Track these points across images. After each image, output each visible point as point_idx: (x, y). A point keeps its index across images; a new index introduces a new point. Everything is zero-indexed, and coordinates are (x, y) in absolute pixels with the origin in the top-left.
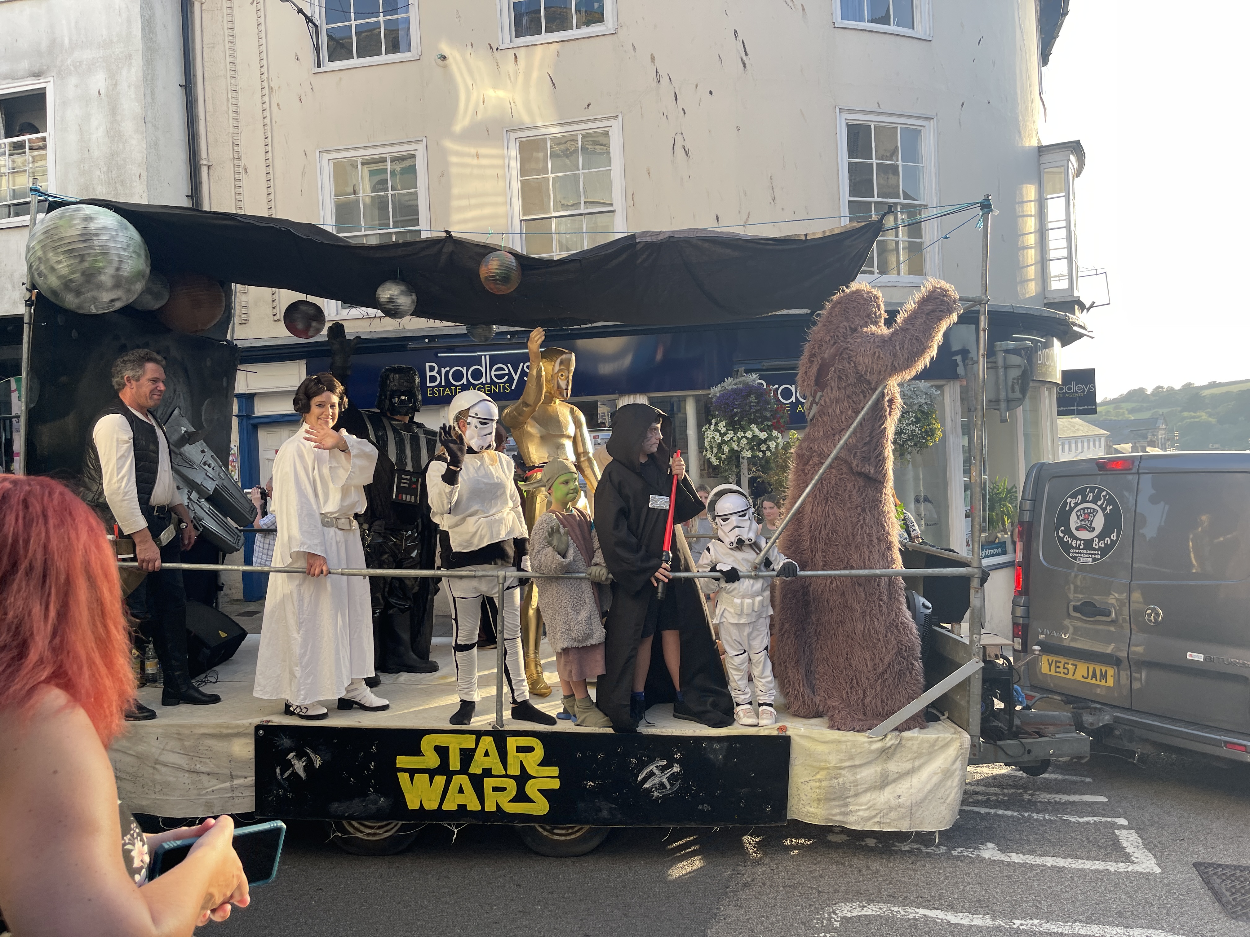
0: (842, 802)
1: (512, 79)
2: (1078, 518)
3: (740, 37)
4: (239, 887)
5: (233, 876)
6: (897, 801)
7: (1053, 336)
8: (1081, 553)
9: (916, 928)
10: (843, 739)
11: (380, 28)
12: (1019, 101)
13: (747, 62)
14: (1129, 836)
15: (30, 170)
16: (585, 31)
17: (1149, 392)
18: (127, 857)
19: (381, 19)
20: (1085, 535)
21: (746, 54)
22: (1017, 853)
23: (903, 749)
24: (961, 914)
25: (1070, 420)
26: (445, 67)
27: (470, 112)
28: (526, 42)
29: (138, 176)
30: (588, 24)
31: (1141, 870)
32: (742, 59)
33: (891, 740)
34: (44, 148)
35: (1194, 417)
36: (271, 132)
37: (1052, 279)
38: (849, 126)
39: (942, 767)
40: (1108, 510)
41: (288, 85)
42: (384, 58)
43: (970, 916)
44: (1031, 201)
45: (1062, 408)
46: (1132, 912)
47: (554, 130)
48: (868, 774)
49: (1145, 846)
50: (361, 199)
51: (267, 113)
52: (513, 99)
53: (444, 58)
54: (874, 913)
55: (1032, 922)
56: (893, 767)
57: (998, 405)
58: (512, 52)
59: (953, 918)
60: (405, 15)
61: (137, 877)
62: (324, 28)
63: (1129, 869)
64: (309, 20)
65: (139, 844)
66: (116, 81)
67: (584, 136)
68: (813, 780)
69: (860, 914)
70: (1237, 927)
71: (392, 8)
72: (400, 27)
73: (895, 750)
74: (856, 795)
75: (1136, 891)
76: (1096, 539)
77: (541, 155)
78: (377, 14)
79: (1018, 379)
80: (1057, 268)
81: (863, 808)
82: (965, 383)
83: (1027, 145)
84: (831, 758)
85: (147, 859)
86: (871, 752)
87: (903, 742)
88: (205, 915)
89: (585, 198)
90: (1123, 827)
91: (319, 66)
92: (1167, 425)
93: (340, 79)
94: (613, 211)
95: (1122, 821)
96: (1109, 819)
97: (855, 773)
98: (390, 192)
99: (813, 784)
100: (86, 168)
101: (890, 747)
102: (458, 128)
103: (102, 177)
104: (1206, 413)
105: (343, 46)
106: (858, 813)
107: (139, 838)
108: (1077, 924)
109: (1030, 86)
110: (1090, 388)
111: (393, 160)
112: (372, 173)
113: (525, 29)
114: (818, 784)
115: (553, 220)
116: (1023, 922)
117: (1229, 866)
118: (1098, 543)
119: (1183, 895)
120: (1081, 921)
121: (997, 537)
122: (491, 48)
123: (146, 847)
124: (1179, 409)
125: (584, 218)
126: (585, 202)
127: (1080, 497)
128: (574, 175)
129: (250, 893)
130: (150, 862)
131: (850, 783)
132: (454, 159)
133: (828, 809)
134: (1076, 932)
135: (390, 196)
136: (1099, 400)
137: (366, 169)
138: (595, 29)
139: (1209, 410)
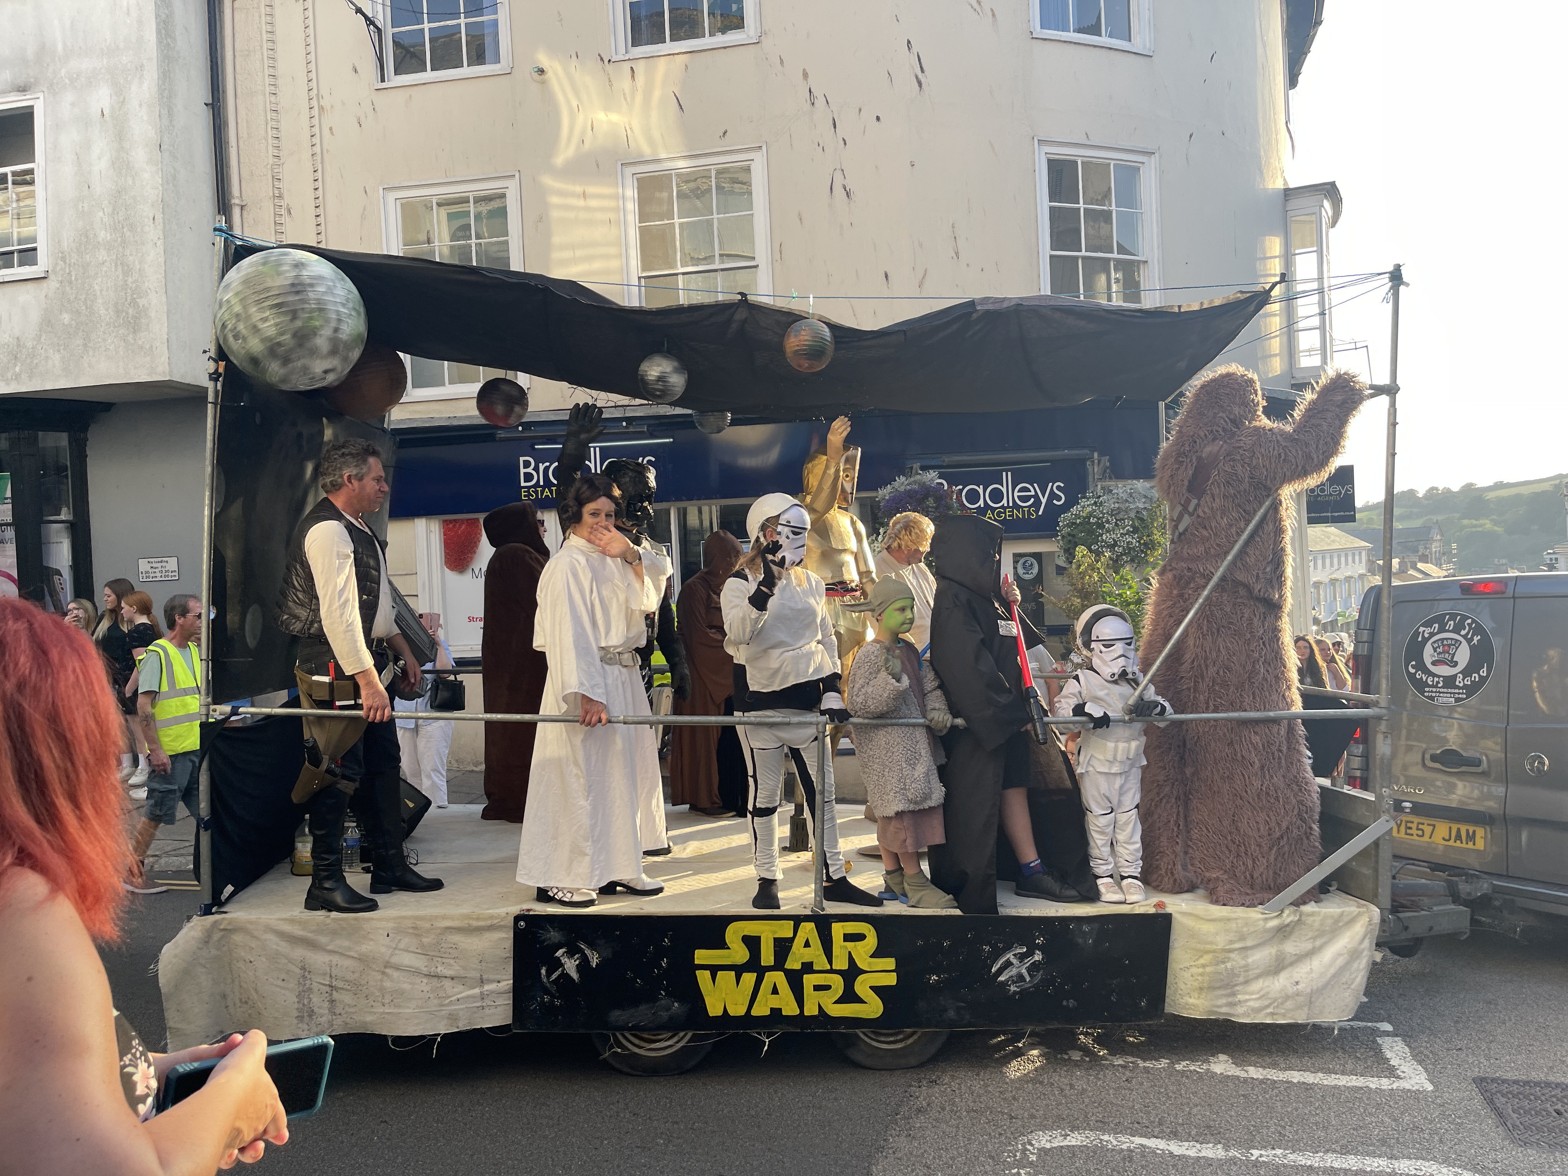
0: (1229, 991)
1: (628, 99)
2: (1435, 650)
3: (915, 50)
4: (275, 1120)
5: (266, 1106)
6: (1295, 988)
8: (1440, 693)
9: (1131, 1160)
10: (1234, 915)
11: (460, 33)
12: (1261, 132)
13: (923, 80)
14: (1394, 1044)
15: (15, 211)
16: (720, 39)
17: (1420, 495)
18: (127, 1082)
19: (462, 21)
20: (1445, 671)
21: (922, 71)
22: (1255, 1066)
23: (1303, 926)
24: (1186, 1144)
25: (1324, 529)
26: (543, 82)
27: (575, 140)
28: (646, 52)
29: (151, 219)
30: (724, 30)
31: (1407, 1086)
32: (917, 77)
33: (1289, 917)
34: (31, 183)
35: (1476, 526)
36: (322, 163)
37: (1301, 354)
38: (1050, 162)
39: (1349, 946)
40: (1475, 641)
41: (344, 104)
42: (466, 71)
43: (1198, 1146)
44: (1275, 257)
45: (1313, 515)
46: (1398, 1138)
47: (681, 164)
48: (1261, 957)
49: (1414, 1057)
50: (437, 249)
51: (316, 139)
52: (630, 124)
53: (541, 71)
54: (1079, 1143)
55: (1274, 1152)
56: (1290, 947)
58: (626, 66)
59: (1177, 1148)
60: (492, 17)
61: (142, 1109)
62: (389, 33)
63: (1395, 1086)
64: (370, 21)
65: (142, 1065)
66: (124, 98)
67: (719, 172)
68: (1195, 966)
69: (1061, 1144)
70: (1524, 1156)
71: (475, 7)
72: (486, 32)
73: (1293, 928)
74: (1247, 982)
75: (1402, 1113)
76: (1461, 675)
77: (665, 195)
78: (457, 15)
80: (1308, 340)
81: (1254, 997)
83: (1270, 187)
84: (1218, 939)
85: (154, 1084)
86: (1267, 931)
87: (1303, 918)
88: (230, 1156)
89: (720, 249)
90: (1387, 1034)
91: (383, 80)
92: (1442, 535)
93: (411, 97)
94: (756, 267)
95: (1387, 1027)
96: (1370, 1024)
97: (1247, 957)
98: (473, 241)
99: (1194, 970)
100: (86, 209)
101: (1288, 925)
102: (559, 160)
103: (106, 220)
104: (1491, 520)
105: (413, 55)
106: (1248, 1004)
107: (143, 1058)
108: (1329, 1155)
109: (1275, 114)
110: (1347, 490)
111: (477, 200)
112: (451, 217)
113: (644, 36)
114: (1201, 970)
115: (680, 277)
116: (1263, 1152)
117: (1516, 1082)
118: (1463, 680)
119: (1460, 1118)
120: (1335, 1151)
122: (602, 59)
123: (152, 1069)
124: (1457, 515)
125: (719, 275)
126: (721, 255)
127: (1437, 625)
128: (707, 220)
129: (289, 1126)
130: (159, 1089)
131: (1240, 967)
132: (555, 200)
133: (1212, 1000)
134: (1328, 1165)
135: (473, 246)
136: (1359, 503)
137: (444, 212)
138: (732, 37)
139: (1494, 517)
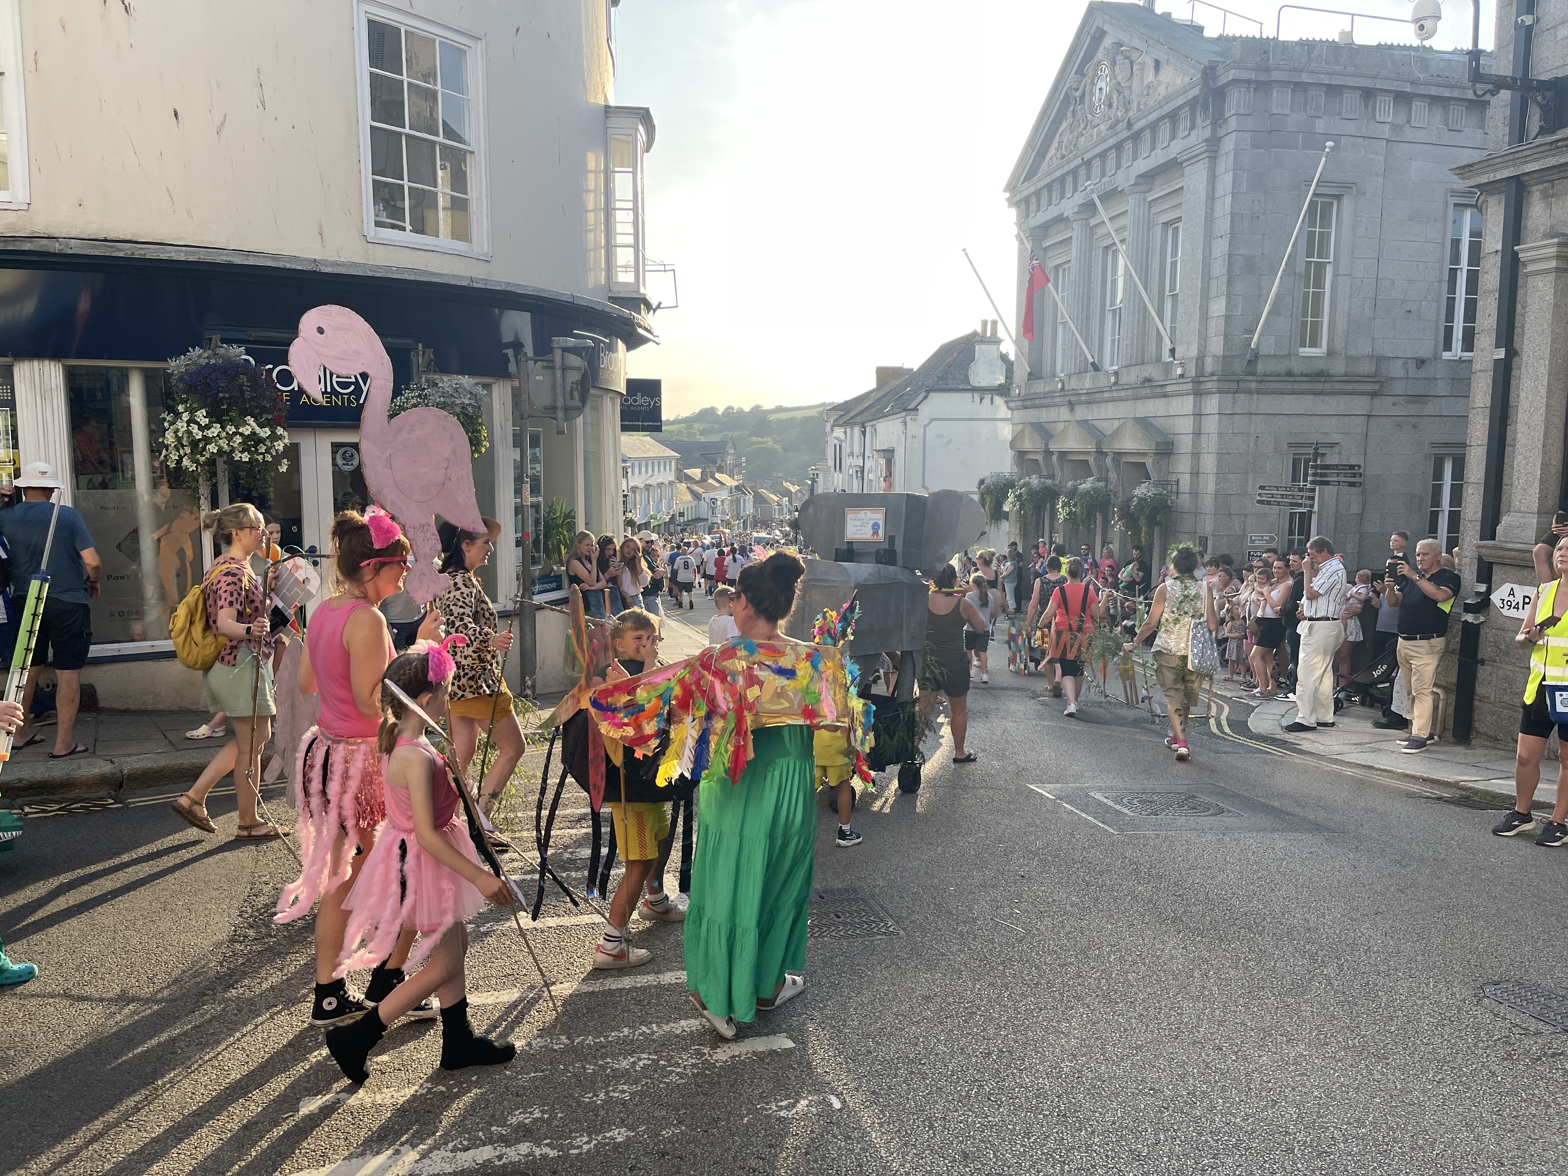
7: (617, 337)
12: (584, 43)
17: (720, 413)
25: (635, 436)
35: (761, 443)
37: (618, 269)
38: (370, 22)
45: (626, 423)
57: (555, 413)
79: (577, 384)
80: (624, 256)
82: (517, 384)
83: (592, 100)
92: (735, 450)
94: (2, 74)
104: (773, 439)
109: (596, 29)
110: (655, 403)
121: (552, 569)
136: (665, 417)
139: (775, 436)
